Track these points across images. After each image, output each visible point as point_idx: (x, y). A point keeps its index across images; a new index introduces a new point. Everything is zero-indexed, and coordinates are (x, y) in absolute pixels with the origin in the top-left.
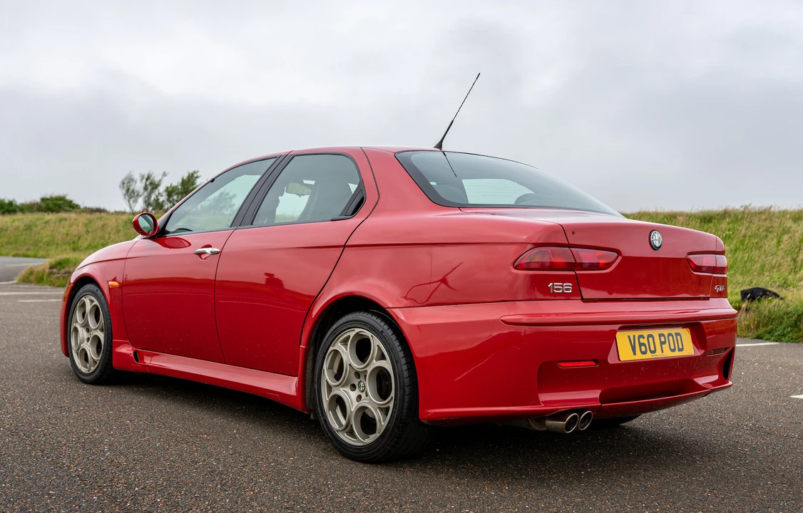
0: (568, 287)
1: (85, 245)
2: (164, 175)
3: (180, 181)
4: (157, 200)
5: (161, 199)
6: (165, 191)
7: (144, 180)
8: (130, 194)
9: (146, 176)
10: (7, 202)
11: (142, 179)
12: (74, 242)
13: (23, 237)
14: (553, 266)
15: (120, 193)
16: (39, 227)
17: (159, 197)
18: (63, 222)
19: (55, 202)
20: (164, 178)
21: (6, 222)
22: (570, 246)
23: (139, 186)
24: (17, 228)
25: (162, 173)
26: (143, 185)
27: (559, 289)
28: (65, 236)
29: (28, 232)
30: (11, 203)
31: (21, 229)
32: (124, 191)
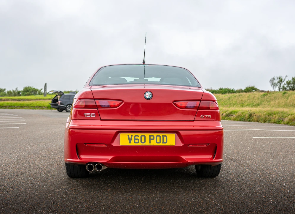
0: (93, 115)
1: (246, 104)
2: (286, 76)
3: (292, 78)
4: (283, 86)
5: (285, 86)
6: (287, 83)
7: (278, 79)
8: (274, 85)
9: (279, 78)
10: (231, 89)
11: (277, 79)
12: (243, 103)
13: (227, 102)
14: (86, 107)
15: (270, 84)
16: (233, 98)
17: (285, 85)
18: (241, 96)
19: (247, 89)
20: (286, 78)
21: (223, 97)
22: (95, 99)
23: (276, 81)
24: (225, 99)
25: (285, 76)
26: (278, 81)
27: (89, 116)
28: (240, 101)
29: (229, 100)
30: (233, 90)
31: (227, 99)
32: (271, 84)
